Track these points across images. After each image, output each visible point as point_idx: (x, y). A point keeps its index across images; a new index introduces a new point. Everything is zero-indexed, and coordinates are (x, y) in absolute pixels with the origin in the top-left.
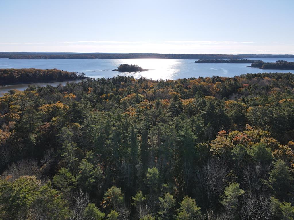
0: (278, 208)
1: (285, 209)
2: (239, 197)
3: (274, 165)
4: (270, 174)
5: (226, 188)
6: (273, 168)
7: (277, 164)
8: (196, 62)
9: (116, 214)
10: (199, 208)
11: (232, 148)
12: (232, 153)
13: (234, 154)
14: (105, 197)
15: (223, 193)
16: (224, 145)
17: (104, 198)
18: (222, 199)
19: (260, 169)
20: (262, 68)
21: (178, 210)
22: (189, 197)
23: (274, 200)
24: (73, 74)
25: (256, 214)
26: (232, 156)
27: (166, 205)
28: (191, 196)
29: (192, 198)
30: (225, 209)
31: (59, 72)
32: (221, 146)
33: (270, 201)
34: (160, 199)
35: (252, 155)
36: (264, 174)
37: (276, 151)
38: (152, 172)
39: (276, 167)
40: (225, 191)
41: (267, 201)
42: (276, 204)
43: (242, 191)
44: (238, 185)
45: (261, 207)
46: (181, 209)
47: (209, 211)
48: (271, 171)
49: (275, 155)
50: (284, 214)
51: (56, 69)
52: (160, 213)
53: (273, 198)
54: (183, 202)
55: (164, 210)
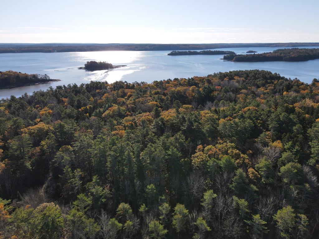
0: (237, 203)
1: (241, 203)
2: (213, 199)
3: (236, 173)
4: (233, 179)
5: (204, 194)
6: (235, 175)
7: (238, 172)
8: (168, 55)
9: (131, 223)
10: (187, 211)
11: (207, 161)
12: (207, 165)
13: (209, 166)
14: (117, 211)
15: (202, 197)
16: (202, 160)
17: (117, 213)
18: (202, 202)
19: (226, 177)
20: (234, 61)
21: (173, 214)
22: (180, 204)
23: (235, 198)
24: (34, 76)
25: (224, 209)
26: (207, 168)
27: (164, 212)
28: (182, 203)
29: (182, 204)
30: (204, 208)
31: (17, 75)
32: (199, 160)
33: (233, 199)
34: (160, 208)
35: (222, 166)
36: (229, 180)
37: (238, 160)
38: (150, 188)
39: (237, 174)
40: (204, 196)
41: (230, 199)
42: (236, 200)
43: (215, 195)
44: (212, 191)
45: (227, 204)
46: (175, 213)
47: (194, 212)
48: (233, 178)
49: (238, 163)
50: (241, 207)
51: (12, 72)
52: (161, 218)
53: (235, 196)
54: (176, 208)
55: (163, 215)
